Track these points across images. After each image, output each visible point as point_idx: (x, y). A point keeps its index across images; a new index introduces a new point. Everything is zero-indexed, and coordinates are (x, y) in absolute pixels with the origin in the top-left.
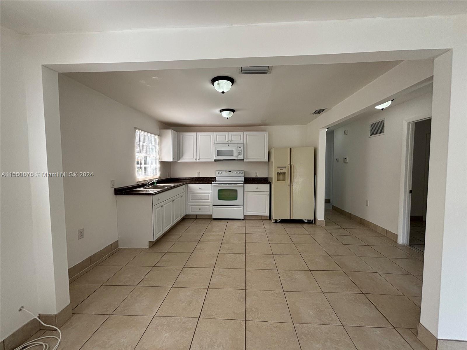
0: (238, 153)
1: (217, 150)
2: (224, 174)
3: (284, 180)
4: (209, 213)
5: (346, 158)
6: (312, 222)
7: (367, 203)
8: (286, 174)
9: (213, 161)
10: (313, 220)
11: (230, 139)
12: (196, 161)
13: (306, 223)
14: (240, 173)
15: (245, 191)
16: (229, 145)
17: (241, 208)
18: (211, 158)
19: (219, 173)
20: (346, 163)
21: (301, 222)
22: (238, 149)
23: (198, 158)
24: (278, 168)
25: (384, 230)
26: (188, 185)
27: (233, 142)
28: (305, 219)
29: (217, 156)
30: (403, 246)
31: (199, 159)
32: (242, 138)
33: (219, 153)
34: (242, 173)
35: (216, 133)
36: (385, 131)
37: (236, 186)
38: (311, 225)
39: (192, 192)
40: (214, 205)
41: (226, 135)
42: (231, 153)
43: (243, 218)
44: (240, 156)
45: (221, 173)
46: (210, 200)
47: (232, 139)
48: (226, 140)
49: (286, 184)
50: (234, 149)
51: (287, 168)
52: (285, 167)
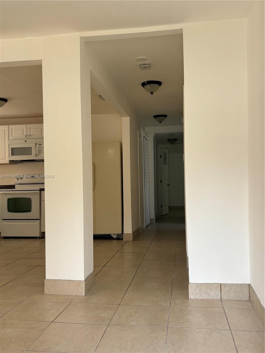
0: (37, 151)
1: (12, 148)
2: (24, 181)
6: (120, 238)
9: (8, 162)
11: (28, 133)
13: (115, 239)
15: (42, 200)
16: (26, 141)
17: (37, 223)
21: (108, 237)
22: (38, 145)
27: (32, 137)
29: (12, 155)
33: (14, 151)
35: (11, 126)
41: (24, 128)
42: (28, 151)
43: (40, 236)
44: (40, 156)
47: (31, 134)
48: (23, 135)
50: (33, 146)
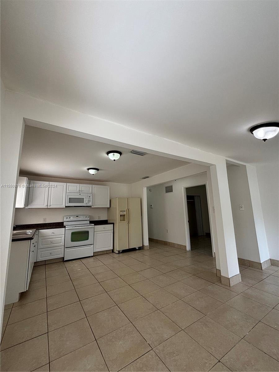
0: (87, 201)
1: (69, 198)
2: (72, 219)
3: (124, 220)
4: (61, 256)
5: (151, 205)
6: (141, 248)
7: (167, 231)
8: (126, 215)
9: (65, 207)
10: (141, 247)
11: (81, 189)
12: (46, 207)
13: (138, 250)
14: (86, 217)
15: (95, 231)
16: (80, 194)
17: (92, 247)
18: (62, 205)
19: (67, 218)
20: (152, 208)
21: (134, 250)
22: (88, 197)
23: (49, 204)
24: (121, 211)
25: (178, 245)
26: (40, 230)
27: (83, 192)
28: (137, 246)
29: (69, 203)
30: (189, 251)
31: (50, 206)
32: (91, 189)
33: (71, 200)
34: (88, 217)
35: (68, 184)
36: (173, 191)
37: (88, 228)
38: (140, 251)
39: (44, 237)
40: (66, 248)
41: (78, 186)
42: (81, 200)
43: (93, 255)
45: (70, 218)
46: (62, 244)
47: (83, 190)
48: (77, 190)
49: (125, 222)
50: (85, 197)
51: (126, 211)
52: (125, 211)
